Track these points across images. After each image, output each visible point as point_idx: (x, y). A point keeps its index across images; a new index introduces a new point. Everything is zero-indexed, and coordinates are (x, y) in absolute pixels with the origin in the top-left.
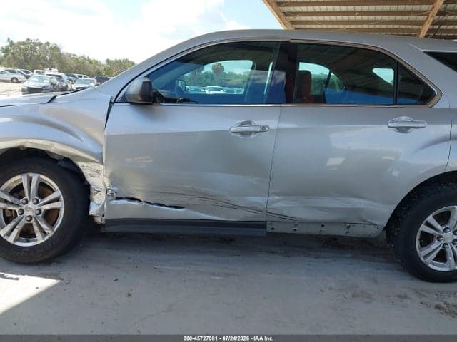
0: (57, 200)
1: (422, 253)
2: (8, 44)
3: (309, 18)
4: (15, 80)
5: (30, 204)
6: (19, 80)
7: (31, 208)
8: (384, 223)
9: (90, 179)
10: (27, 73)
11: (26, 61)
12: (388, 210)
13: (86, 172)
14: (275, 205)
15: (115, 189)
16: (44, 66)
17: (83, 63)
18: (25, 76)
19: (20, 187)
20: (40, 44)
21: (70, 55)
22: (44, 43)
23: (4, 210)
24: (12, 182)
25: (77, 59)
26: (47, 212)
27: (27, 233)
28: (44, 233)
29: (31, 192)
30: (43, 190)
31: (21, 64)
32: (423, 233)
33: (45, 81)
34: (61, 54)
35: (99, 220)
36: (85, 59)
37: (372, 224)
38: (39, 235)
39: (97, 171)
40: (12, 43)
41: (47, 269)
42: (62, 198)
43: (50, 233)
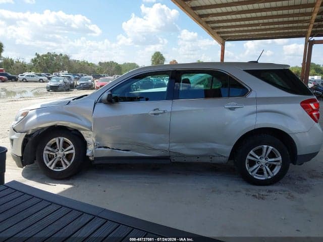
0: (72, 149)
1: (250, 170)
2: (36, 56)
3: (229, 30)
4: (41, 81)
5: (60, 151)
6: (44, 80)
7: (60, 153)
8: (228, 155)
9: (87, 139)
10: (49, 75)
11: (47, 67)
12: (229, 149)
13: (85, 136)
14: (173, 148)
15: (98, 143)
16: (59, 70)
17: (84, 65)
18: (47, 77)
19: (55, 144)
20: (56, 56)
21: (75, 61)
22: (58, 54)
23: (48, 154)
24: (51, 142)
25: (80, 64)
26: (67, 155)
27: (59, 165)
28: (66, 165)
29: (60, 146)
30: (65, 145)
31: (45, 69)
32: (249, 160)
33: (60, 81)
34: (69, 61)
35: (91, 158)
36: (85, 63)
37: (222, 156)
38: (64, 165)
39: (90, 135)
40: (38, 56)
41: (68, 182)
42: (74, 148)
43: (69, 164)
